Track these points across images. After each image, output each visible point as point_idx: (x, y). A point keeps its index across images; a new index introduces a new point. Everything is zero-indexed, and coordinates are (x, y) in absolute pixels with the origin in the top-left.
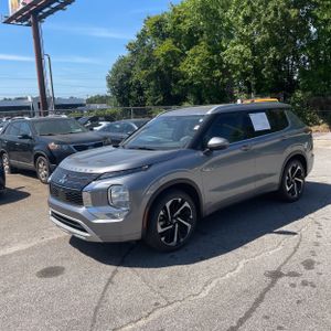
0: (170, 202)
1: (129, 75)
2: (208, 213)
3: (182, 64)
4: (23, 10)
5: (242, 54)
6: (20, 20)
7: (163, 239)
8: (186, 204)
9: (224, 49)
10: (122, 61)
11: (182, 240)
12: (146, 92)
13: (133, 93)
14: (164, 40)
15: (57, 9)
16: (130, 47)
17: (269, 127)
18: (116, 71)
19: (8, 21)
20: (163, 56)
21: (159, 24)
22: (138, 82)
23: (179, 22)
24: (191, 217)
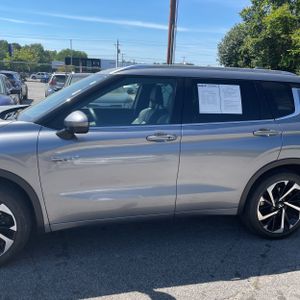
3: (296, 32)
10: (237, 28)
14: (280, 5)
16: (243, 13)
18: (228, 38)
24: (14, 228)
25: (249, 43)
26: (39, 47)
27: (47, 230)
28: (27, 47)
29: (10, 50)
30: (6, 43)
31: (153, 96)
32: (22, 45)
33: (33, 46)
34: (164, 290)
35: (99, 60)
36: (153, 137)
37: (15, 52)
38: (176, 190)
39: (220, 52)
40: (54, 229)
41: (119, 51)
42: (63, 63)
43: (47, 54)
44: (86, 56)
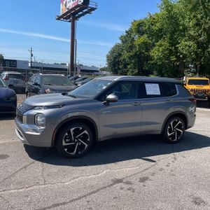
0: (73, 129)
1: (120, 55)
2: (101, 140)
3: (152, 51)
4: (67, 12)
5: (190, 47)
6: (66, 18)
7: (66, 150)
8: (86, 132)
9: (179, 43)
10: (117, 46)
11: (80, 153)
12: (129, 67)
13: (121, 67)
14: (142, 35)
16: (121, 38)
17: (159, 94)
18: (112, 52)
19: (59, 18)
20: (139, 45)
21: (140, 25)
22: (124, 60)
23: (152, 25)
24: (88, 140)
25: (125, 55)
39: (108, 59)
41: (32, 55)
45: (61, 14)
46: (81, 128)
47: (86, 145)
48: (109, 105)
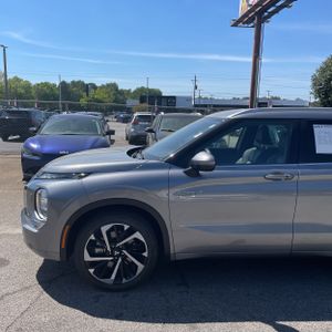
6: (247, 22)
7: (92, 271)
15: (282, 7)
18: (324, 69)
19: (235, 25)
24: (145, 254)
26: (114, 86)
27: (172, 258)
28: (103, 87)
29: (87, 91)
30: (83, 83)
31: (259, 135)
32: (98, 85)
33: (108, 85)
34: (287, 323)
35: (174, 98)
36: (270, 176)
37: (92, 92)
38: (293, 228)
39: (315, 84)
40: (178, 258)
41: (196, 87)
42: (137, 102)
43: (122, 92)
44: (160, 93)
45: (240, 16)
46: (126, 227)
47: (141, 267)
48: (198, 176)
